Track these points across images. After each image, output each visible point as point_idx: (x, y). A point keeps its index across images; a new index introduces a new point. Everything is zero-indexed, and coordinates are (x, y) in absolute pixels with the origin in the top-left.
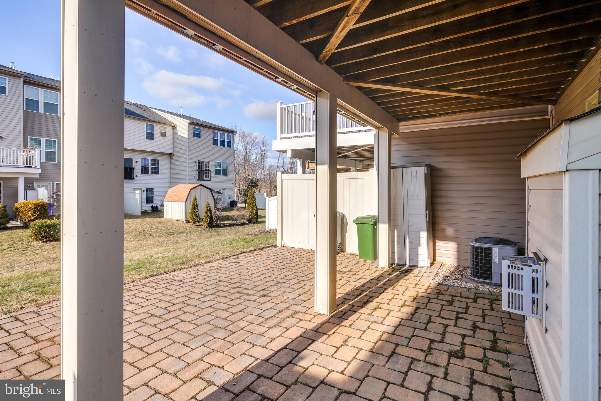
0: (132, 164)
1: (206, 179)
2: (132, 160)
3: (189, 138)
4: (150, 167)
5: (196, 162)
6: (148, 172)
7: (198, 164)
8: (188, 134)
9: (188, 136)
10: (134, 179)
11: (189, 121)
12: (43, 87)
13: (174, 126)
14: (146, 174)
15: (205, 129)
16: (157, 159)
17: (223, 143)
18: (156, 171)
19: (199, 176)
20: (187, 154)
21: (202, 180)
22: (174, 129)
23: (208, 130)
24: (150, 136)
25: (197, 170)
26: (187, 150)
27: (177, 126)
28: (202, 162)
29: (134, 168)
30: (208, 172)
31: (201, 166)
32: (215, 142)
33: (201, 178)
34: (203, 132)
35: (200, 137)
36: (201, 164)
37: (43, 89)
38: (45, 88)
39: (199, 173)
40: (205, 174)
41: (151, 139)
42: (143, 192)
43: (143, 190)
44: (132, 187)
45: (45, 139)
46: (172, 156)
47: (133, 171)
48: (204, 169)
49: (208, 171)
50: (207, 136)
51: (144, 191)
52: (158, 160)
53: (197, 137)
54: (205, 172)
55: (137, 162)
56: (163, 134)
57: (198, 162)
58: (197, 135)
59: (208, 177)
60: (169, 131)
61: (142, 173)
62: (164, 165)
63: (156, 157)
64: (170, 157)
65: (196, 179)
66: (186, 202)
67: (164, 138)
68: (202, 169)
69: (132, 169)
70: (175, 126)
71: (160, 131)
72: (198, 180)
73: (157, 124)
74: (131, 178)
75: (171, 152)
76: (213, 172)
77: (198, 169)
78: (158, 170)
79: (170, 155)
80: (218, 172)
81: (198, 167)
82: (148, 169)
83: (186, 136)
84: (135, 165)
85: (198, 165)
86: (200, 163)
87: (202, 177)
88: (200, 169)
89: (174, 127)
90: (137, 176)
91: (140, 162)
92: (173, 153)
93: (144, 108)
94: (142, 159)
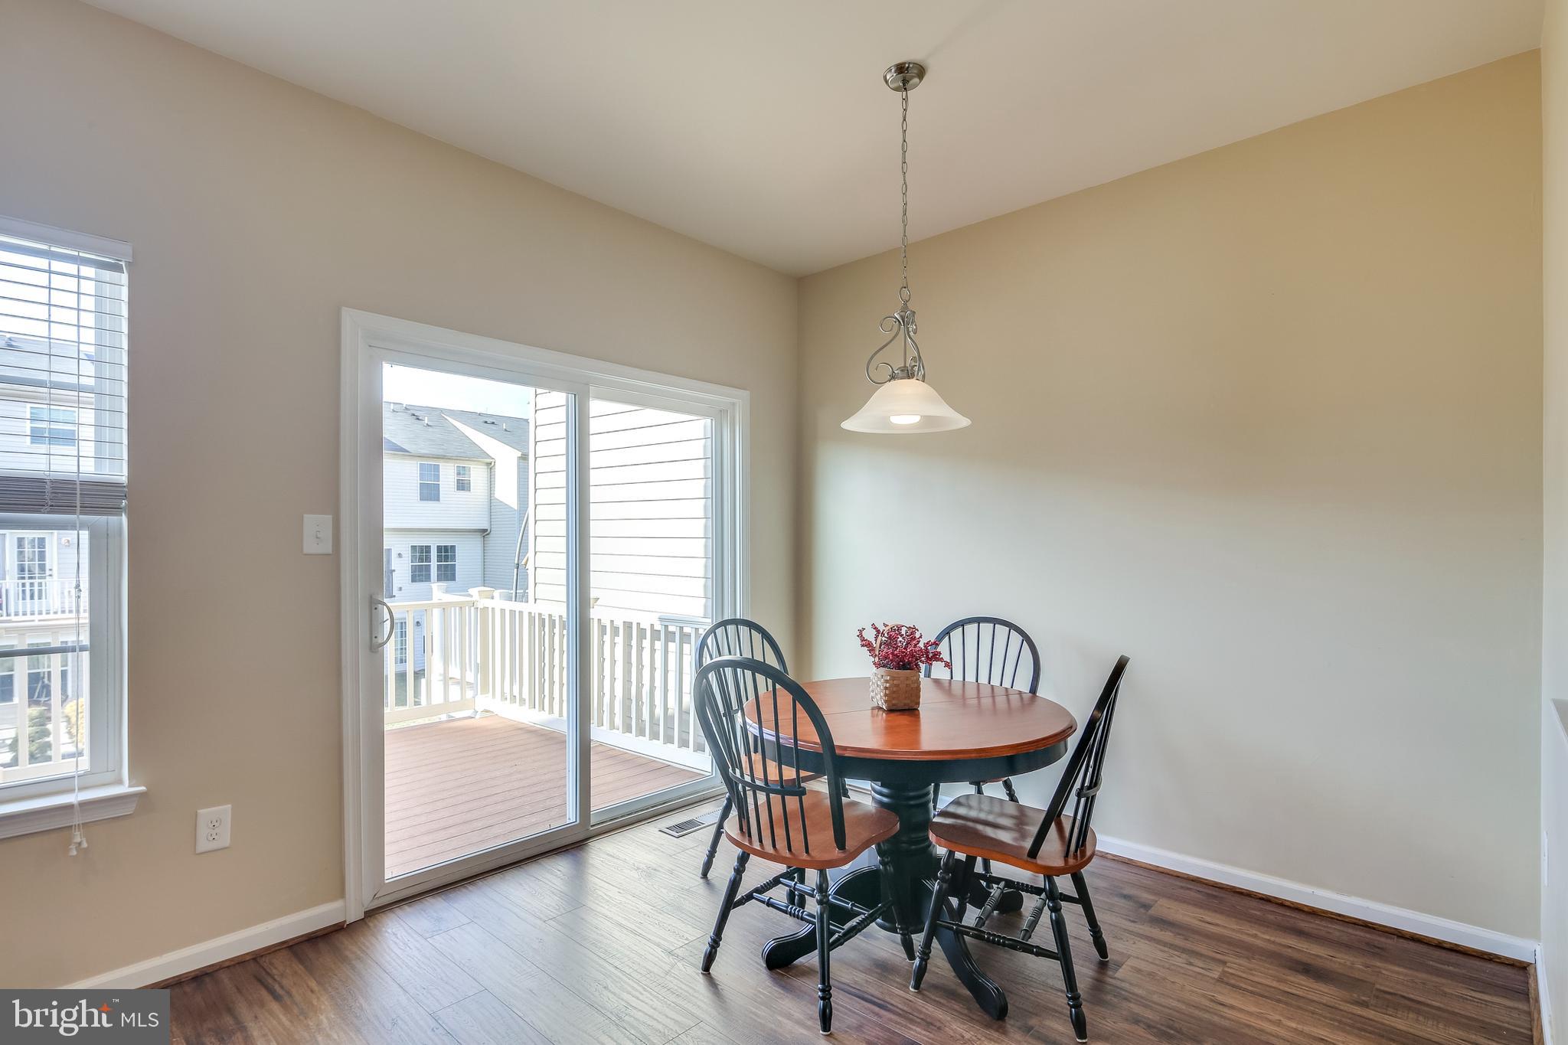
4: (434, 564)
6: (428, 578)
10: (395, 596)
11: (519, 454)
13: (491, 463)
14: (422, 581)
16: (449, 544)
18: (447, 574)
22: (491, 469)
24: (430, 492)
27: (497, 465)
29: (394, 571)
41: (434, 500)
46: (488, 534)
52: (453, 547)
55: (400, 555)
56: (463, 486)
60: (477, 475)
61: (413, 580)
62: (467, 556)
63: (446, 541)
64: (483, 537)
67: (467, 493)
70: (493, 463)
71: (457, 477)
73: (447, 462)
75: (485, 525)
78: (455, 570)
79: (484, 533)
82: (430, 571)
83: (513, 503)
84: (395, 563)
89: (491, 466)
90: (400, 589)
91: (407, 554)
92: (489, 531)
93: (426, 418)
94: (414, 547)
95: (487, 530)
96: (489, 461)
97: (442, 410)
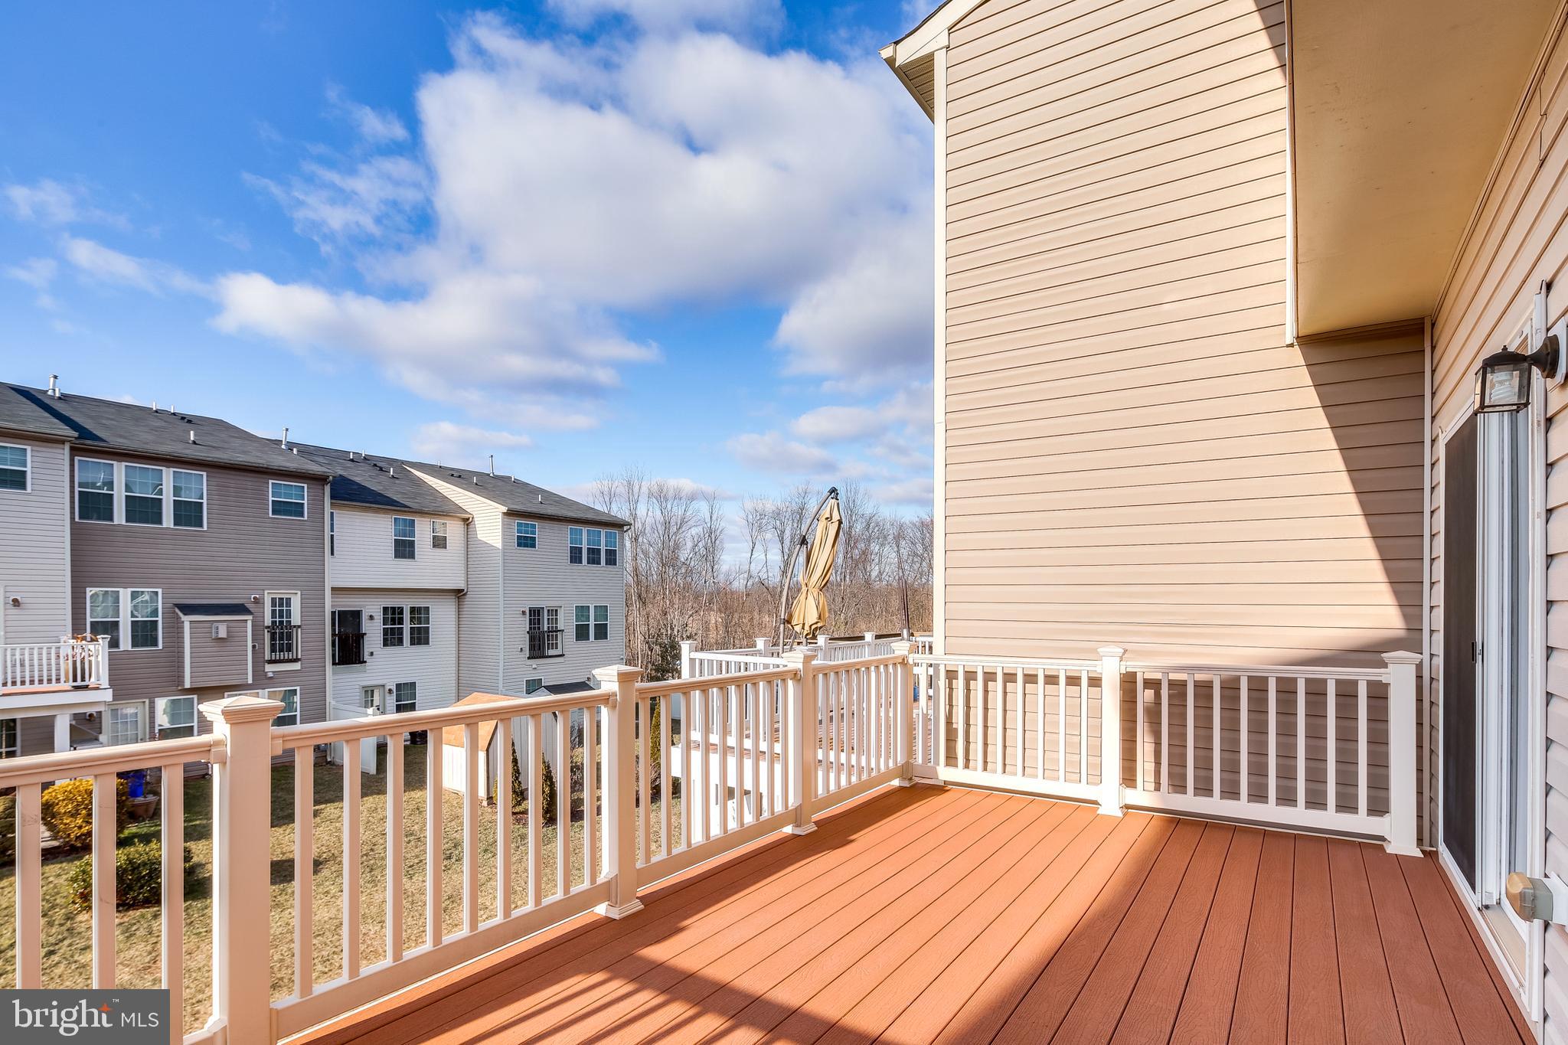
0: (359, 625)
1: (551, 652)
2: (357, 615)
3: (506, 547)
4: (407, 626)
5: (524, 613)
6: (400, 642)
7: (530, 616)
8: (504, 539)
9: (504, 542)
10: (365, 662)
11: (505, 509)
12: (125, 458)
13: (468, 519)
14: (395, 645)
15: (547, 525)
16: (423, 606)
17: (594, 557)
18: (420, 637)
19: (532, 648)
20: (501, 592)
21: (540, 657)
22: (467, 525)
23: (556, 526)
24: (404, 549)
25: (528, 632)
26: (501, 581)
27: (475, 519)
28: (539, 611)
29: (365, 634)
30: (557, 636)
31: (539, 619)
32: (575, 556)
33: (537, 653)
34: (543, 533)
35: (534, 546)
36: (539, 616)
37: (124, 464)
38: (128, 459)
39: (532, 639)
40: (548, 640)
41: (409, 558)
42: (387, 695)
43: (387, 688)
44: (359, 683)
45: (130, 590)
46: (464, 595)
47: (361, 641)
48: (546, 629)
49: (556, 631)
50: (554, 541)
51: (390, 690)
52: (427, 609)
53: (526, 545)
54: (548, 636)
55: (371, 617)
56: (439, 543)
57: (530, 611)
58: (527, 542)
59: (557, 648)
60: (453, 531)
61: (385, 645)
62: (442, 619)
63: (419, 602)
64: (458, 598)
65: (523, 656)
66: (487, 750)
67: (443, 550)
68: (539, 628)
69: (360, 637)
70: (471, 519)
71: (433, 534)
72: (529, 658)
73: (424, 517)
74: (356, 660)
75: (461, 585)
76: (570, 633)
77: (530, 628)
78: (428, 633)
79: (459, 594)
80: (582, 633)
81: (530, 624)
82: (402, 634)
83: (498, 543)
84: (366, 626)
85: (530, 620)
86: (535, 614)
87: (540, 649)
88: (535, 628)
89: (467, 522)
90: (372, 654)
91: (379, 617)
92: (465, 590)
93: (392, 469)
94: (385, 609)
95: (463, 590)
96: (467, 516)
97: (403, 462)
